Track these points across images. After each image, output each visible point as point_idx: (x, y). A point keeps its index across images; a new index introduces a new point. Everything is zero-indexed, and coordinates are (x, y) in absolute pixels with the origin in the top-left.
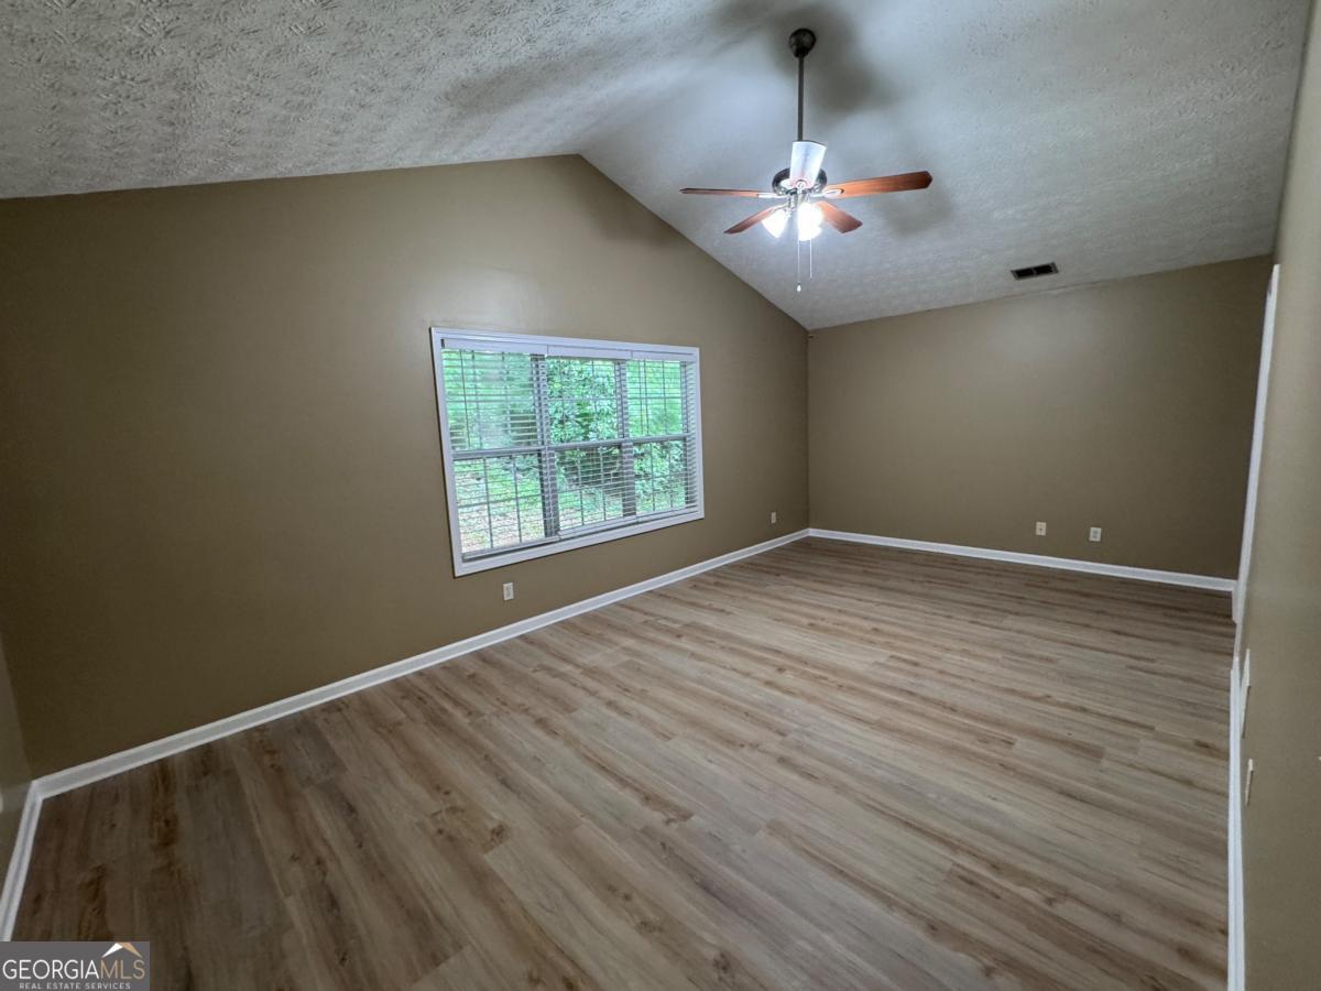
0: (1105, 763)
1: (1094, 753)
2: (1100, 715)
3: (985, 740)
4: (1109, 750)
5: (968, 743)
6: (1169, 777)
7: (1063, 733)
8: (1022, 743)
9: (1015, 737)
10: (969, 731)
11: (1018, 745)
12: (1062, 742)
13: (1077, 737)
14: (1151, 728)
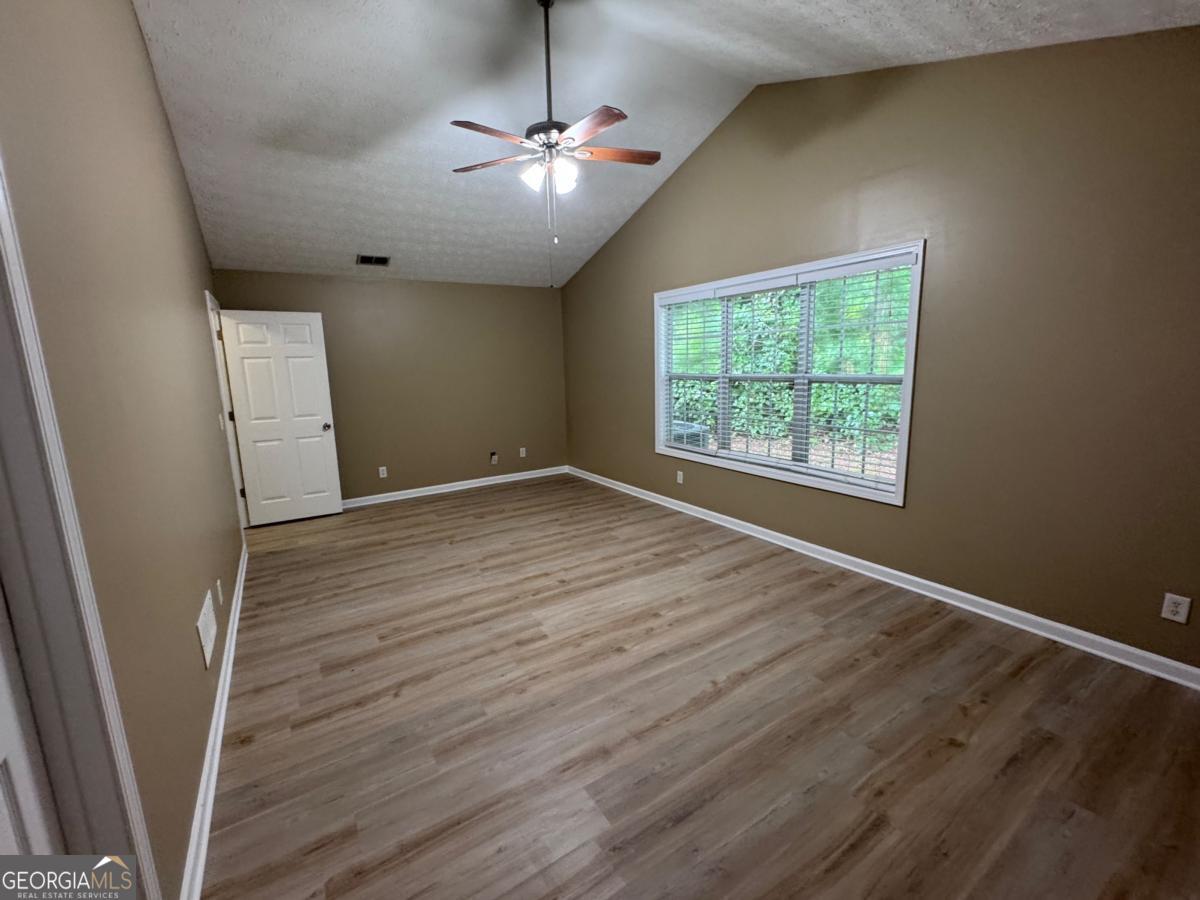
0: (317, 666)
1: (329, 668)
2: (341, 708)
3: (397, 630)
4: (320, 678)
5: (405, 622)
6: (272, 686)
7: (358, 669)
8: (376, 644)
9: (383, 644)
10: (410, 629)
11: (377, 640)
12: (354, 661)
13: (345, 674)
14: (294, 727)
